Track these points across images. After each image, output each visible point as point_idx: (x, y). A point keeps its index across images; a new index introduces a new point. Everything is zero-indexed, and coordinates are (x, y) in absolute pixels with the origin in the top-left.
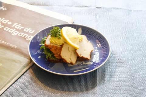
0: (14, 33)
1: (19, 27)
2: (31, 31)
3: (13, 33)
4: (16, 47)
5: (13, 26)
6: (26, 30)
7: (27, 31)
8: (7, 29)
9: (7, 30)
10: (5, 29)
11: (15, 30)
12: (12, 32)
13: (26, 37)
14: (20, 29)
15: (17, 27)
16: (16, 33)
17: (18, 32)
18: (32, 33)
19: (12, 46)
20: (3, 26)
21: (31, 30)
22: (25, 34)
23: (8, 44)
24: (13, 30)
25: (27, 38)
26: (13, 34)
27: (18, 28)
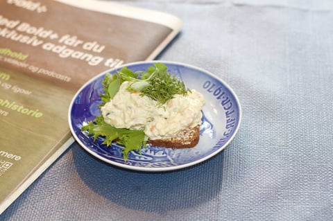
0: (64, 52)
1: (74, 41)
2: (98, 48)
3: (61, 53)
4: (69, 80)
5: (61, 41)
6: (88, 46)
7: (89, 49)
8: (48, 46)
9: (49, 49)
10: (45, 47)
11: (64, 47)
12: (58, 52)
13: (88, 60)
14: (75, 45)
15: (70, 42)
16: (67, 52)
17: (71, 52)
18: (100, 51)
19: (61, 77)
20: (41, 42)
21: (98, 46)
22: (86, 55)
23: (52, 74)
24: (61, 49)
25: (90, 60)
26: (61, 56)
27: (70, 44)
